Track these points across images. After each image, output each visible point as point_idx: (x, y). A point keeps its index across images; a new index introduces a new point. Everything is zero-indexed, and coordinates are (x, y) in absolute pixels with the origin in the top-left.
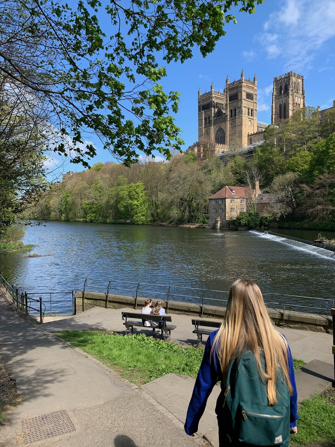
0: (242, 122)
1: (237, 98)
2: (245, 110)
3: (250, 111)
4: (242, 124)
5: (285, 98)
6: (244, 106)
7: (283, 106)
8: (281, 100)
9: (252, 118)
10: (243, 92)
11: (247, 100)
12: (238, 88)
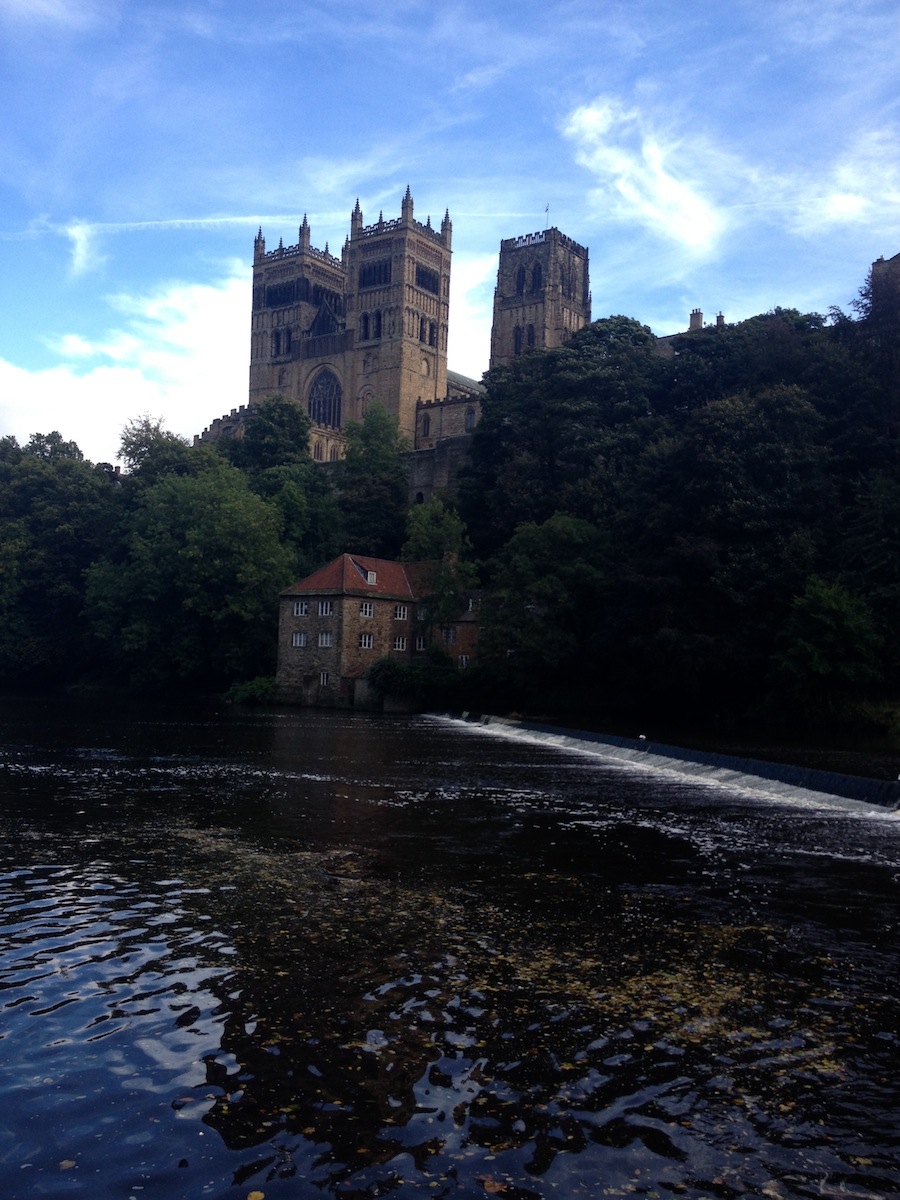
0: (401, 360)
1: (387, 280)
2: (411, 323)
3: (427, 327)
4: (398, 367)
5: (534, 309)
6: (407, 308)
7: (526, 332)
8: (520, 313)
9: (434, 351)
10: (407, 260)
11: (419, 289)
12: (390, 245)
